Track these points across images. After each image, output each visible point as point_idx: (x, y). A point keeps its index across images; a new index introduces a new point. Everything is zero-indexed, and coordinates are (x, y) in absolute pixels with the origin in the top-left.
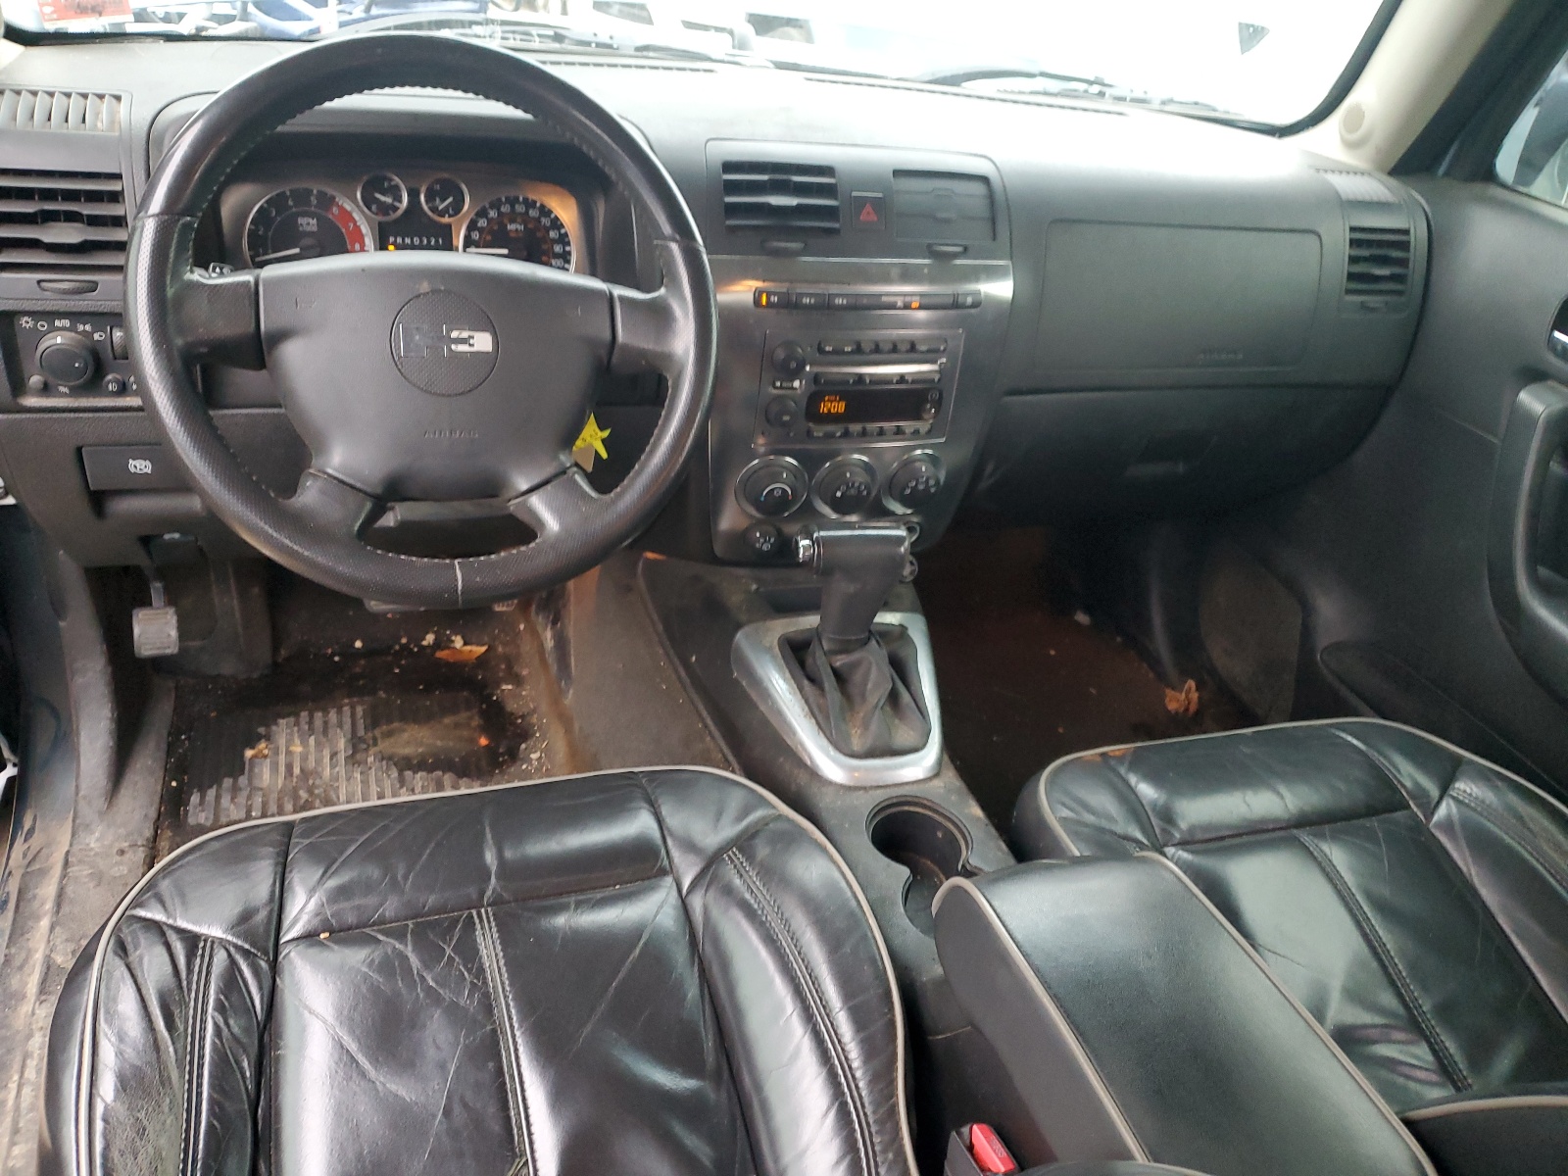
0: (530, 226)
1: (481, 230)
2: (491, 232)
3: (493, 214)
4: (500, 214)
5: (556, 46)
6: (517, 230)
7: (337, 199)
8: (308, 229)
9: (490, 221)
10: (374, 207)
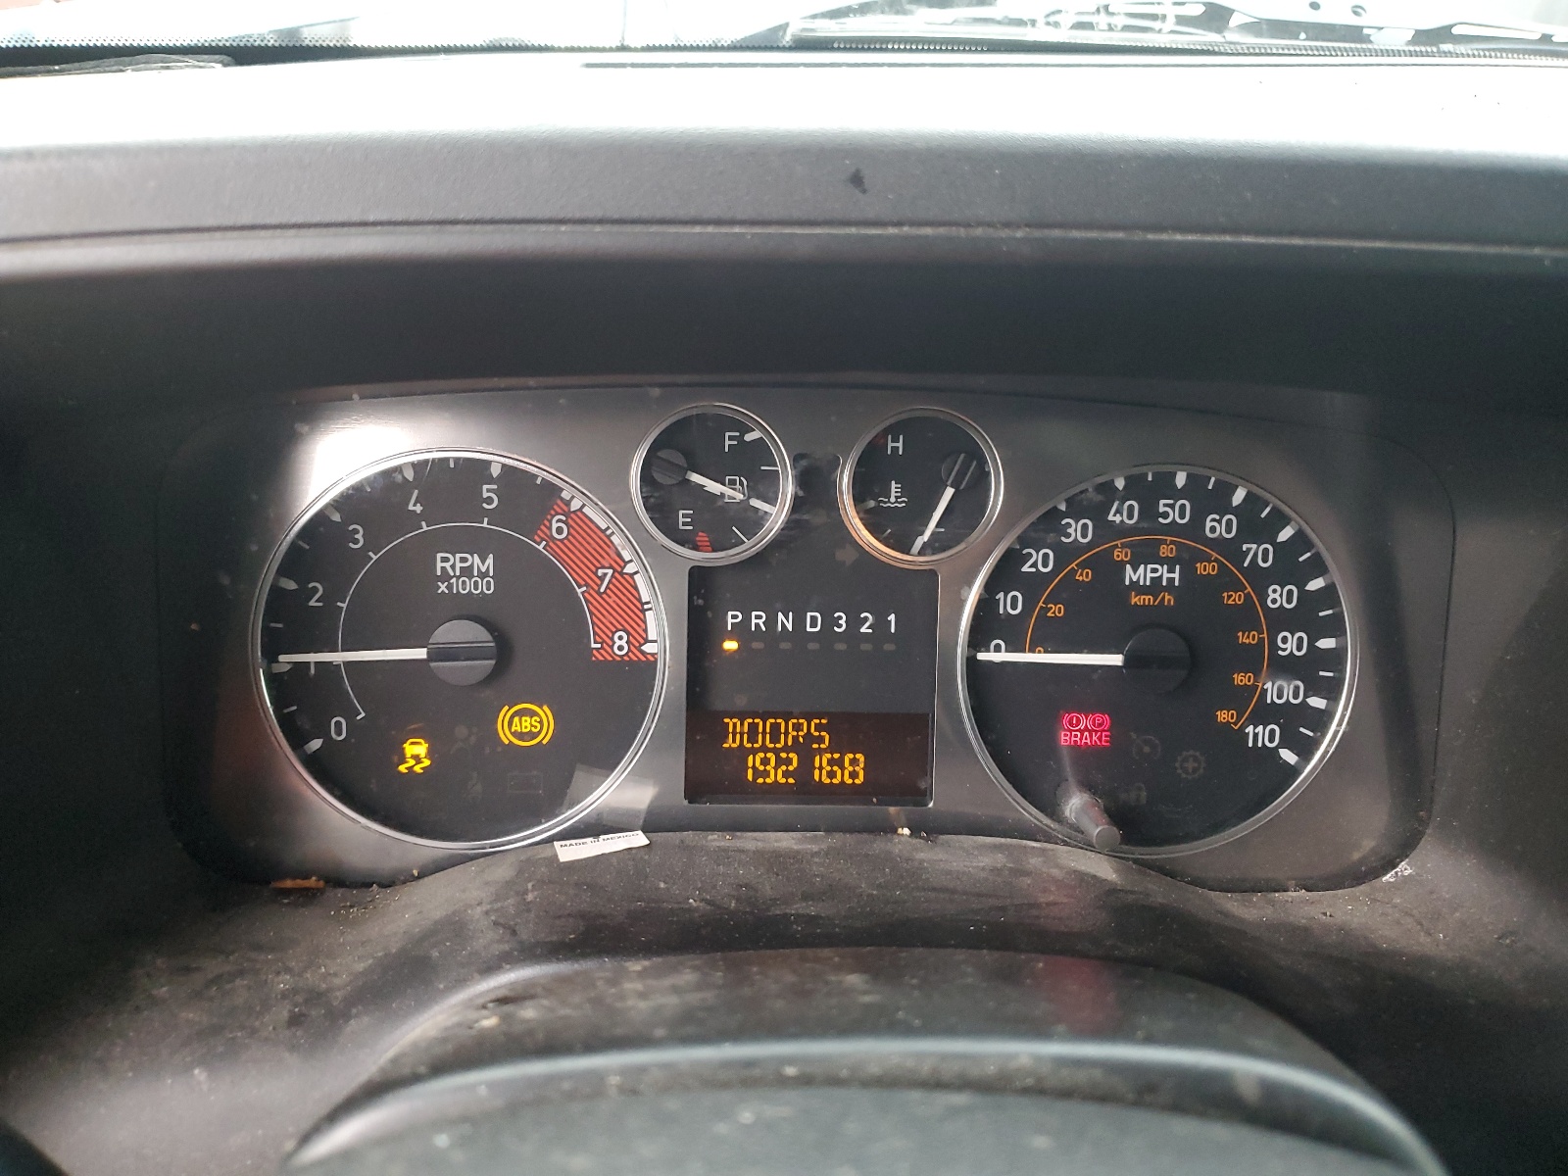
0: (1205, 569)
1: (1033, 586)
2: (1067, 590)
3: (1077, 531)
4: (1105, 530)
5: (1211, 37)
6: (1156, 581)
7: (565, 495)
8: (466, 587)
9: (1065, 554)
10: (683, 517)
